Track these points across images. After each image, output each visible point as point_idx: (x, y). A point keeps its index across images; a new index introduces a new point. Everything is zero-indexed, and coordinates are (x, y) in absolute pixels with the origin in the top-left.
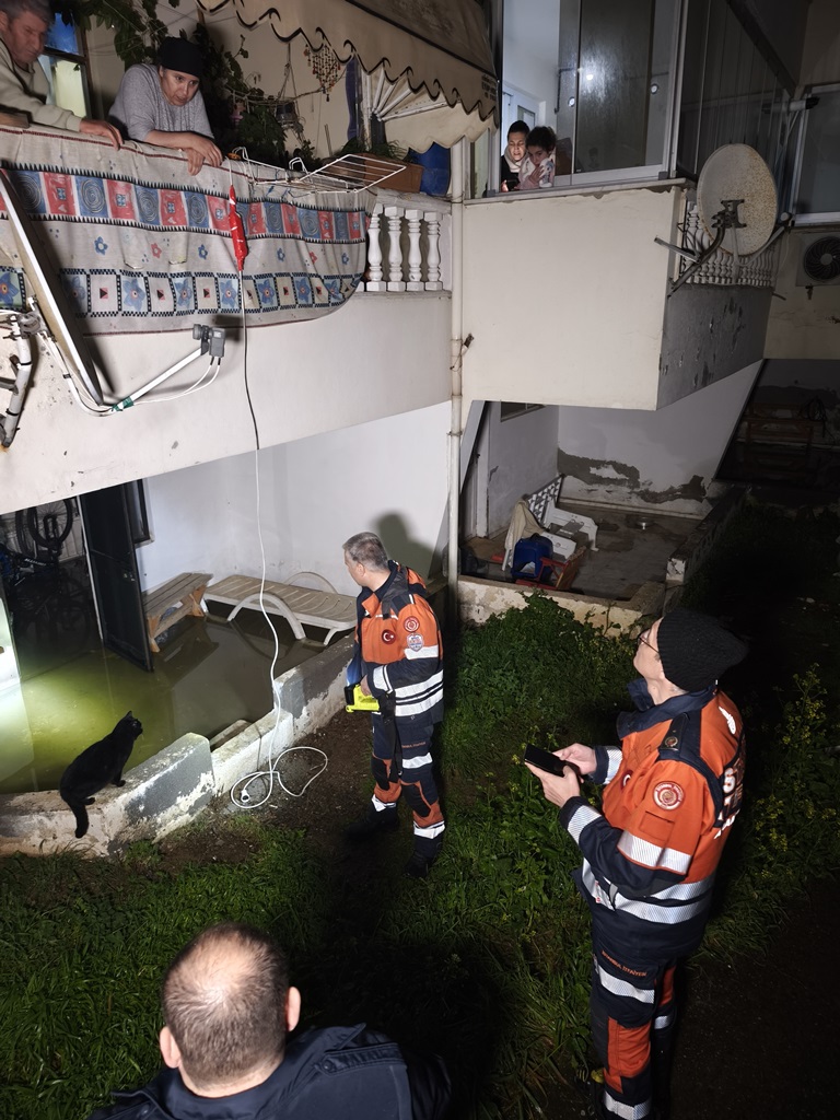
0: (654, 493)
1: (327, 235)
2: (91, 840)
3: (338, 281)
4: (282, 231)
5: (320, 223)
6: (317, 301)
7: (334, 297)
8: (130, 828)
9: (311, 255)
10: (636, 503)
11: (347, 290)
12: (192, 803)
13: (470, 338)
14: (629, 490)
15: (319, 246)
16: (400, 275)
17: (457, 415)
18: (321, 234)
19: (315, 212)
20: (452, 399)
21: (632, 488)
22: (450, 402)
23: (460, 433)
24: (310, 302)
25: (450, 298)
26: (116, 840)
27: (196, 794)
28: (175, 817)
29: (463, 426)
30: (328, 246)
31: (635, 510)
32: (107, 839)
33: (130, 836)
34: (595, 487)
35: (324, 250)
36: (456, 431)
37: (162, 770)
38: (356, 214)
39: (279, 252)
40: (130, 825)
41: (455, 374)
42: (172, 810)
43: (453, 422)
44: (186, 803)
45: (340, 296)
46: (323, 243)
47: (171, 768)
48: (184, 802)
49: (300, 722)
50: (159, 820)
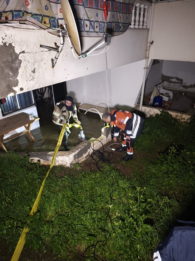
0: (186, 86)
1: (124, 11)
2: (66, 163)
3: (125, 24)
4: (114, 9)
5: (123, 7)
6: (120, 30)
7: (124, 29)
8: (74, 161)
9: (120, 17)
10: (182, 88)
11: (127, 27)
12: (86, 156)
13: (153, 42)
14: (180, 85)
15: (122, 14)
16: (138, 23)
17: (147, 63)
18: (123, 11)
19: (122, 4)
20: (146, 59)
21: (181, 84)
22: (145, 60)
23: (147, 68)
24: (119, 30)
25: (149, 30)
26: (71, 163)
27: (87, 154)
28: (83, 159)
29: (148, 66)
30: (124, 14)
31: (181, 90)
32: (70, 163)
33: (74, 162)
34: (171, 84)
35: (123, 15)
36: (146, 67)
37: (81, 148)
38: (131, 5)
39: (113, 16)
40: (74, 160)
41: (148, 52)
42: (82, 157)
43: (145, 65)
45: (125, 29)
46: (123, 13)
47: (83, 148)
48: (85, 155)
49: (107, 139)
50: (80, 159)
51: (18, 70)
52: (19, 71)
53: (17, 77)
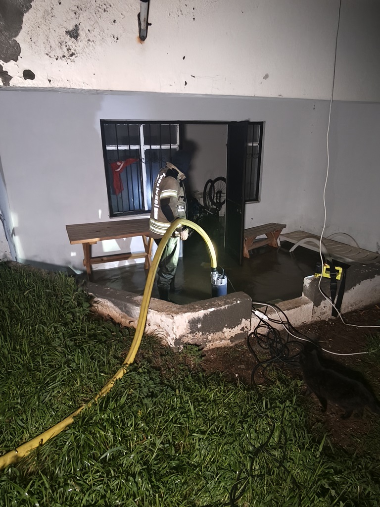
2: (166, 334)
8: (190, 336)
12: (233, 335)
26: (179, 339)
27: (237, 330)
28: (221, 340)
32: (175, 336)
33: (189, 340)
37: (217, 307)
40: (190, 333)
42: (219, 334)
44: (230, 333)
47: (223, 307)
48: (228, 333)
49: (318, 310)
50: (210, 337)
51: (23, 17)
52: (24, 20)
53: (16, 36)
